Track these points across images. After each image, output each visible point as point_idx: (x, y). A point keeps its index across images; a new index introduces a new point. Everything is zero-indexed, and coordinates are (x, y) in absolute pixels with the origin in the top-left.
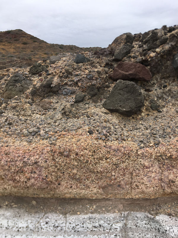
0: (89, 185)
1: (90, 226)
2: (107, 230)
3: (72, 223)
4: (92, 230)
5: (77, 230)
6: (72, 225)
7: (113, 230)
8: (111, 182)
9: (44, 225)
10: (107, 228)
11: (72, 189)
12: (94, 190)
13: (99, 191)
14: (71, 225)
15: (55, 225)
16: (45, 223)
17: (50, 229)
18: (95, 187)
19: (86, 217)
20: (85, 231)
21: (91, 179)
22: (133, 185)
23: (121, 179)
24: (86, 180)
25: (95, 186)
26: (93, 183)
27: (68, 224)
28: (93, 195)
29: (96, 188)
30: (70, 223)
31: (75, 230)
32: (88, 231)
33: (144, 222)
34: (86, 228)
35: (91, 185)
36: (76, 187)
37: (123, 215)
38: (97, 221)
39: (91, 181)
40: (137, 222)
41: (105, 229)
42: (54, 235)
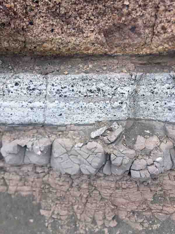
0: (82, 27)
1: (83, 90)
2: (109, 96)
3: (55, 85)
4: (86, 95)
5: (64, 95)
6: (56, 88)
7: (118, 96)
8: (120, 19)
9: (13, 87)
10: (109, 93)
11: (54, 33)
12: (90, 36)
13: (99, 37)
14: (54, 87)
15: (29, 87)
16: (14, 84)
17: (22, 92)
18: (92, 31)
19: (77, 78)
20: (76, 96)
21: (86, 15)
22: (156, 28)
23: (138, 14)
24: (78, 18)
25: (92, 29)
26: (89, 23)
27: (49, 86)
28: (88, 46)
29: (94, 33)
30: (53, 85)
31: (61, 94)
32: (80, 96)
33: (167, 85)
34: (78, 92)
35: (86, 27)
36: (60, 31)
37: (133, 77)
38: (94, 84)
39: (87, 19)
40: (155, 87)
41: (106, 94)
42: (29, 101)
